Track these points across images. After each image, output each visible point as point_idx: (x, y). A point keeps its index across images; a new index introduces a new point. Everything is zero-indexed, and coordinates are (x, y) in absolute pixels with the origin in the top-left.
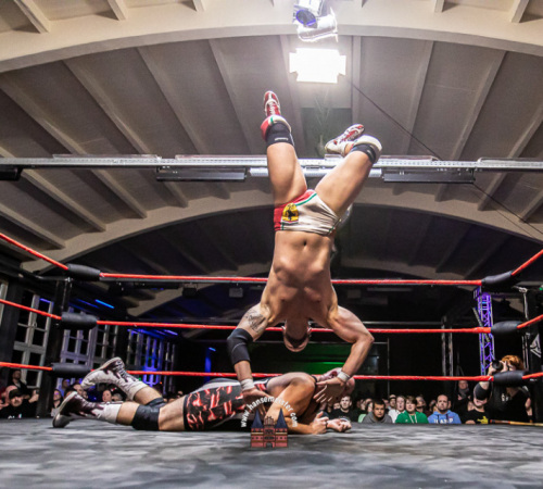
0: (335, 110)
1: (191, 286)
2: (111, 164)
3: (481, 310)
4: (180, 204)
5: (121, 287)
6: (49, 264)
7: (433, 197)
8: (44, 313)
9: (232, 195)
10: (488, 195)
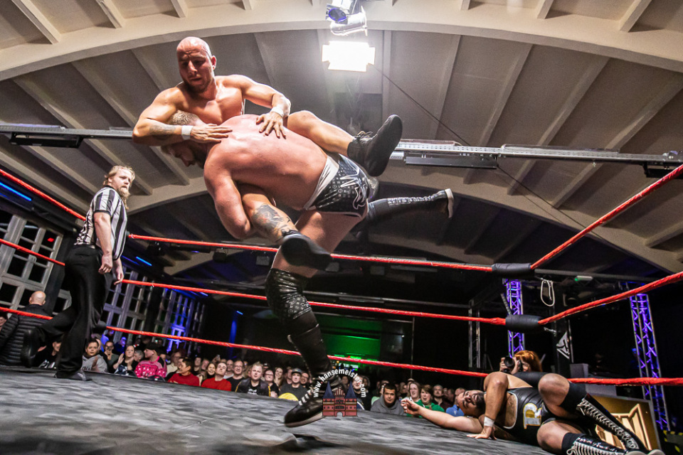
1: (221, 251)
3: (509, 296)
5: (158, 247)
10: (517, 181)
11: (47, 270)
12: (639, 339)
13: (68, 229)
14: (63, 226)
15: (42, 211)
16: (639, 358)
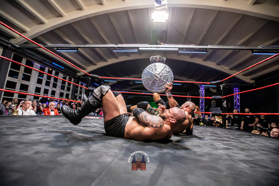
0: (162, 31)
1: (119, 80)
2: (101, 46)
3: (201, 90)
4: (117, 58)
5: (101, 80)
6: (84, 73)
7: (189, 57)
8: (82, 86)
9: (131, 55)
10: (207, 56)
11: (71, 88)
12: (235, 101)
13: (75, 76)
14: (73, 75)
15: (67, 71)
16: (234, 106)
